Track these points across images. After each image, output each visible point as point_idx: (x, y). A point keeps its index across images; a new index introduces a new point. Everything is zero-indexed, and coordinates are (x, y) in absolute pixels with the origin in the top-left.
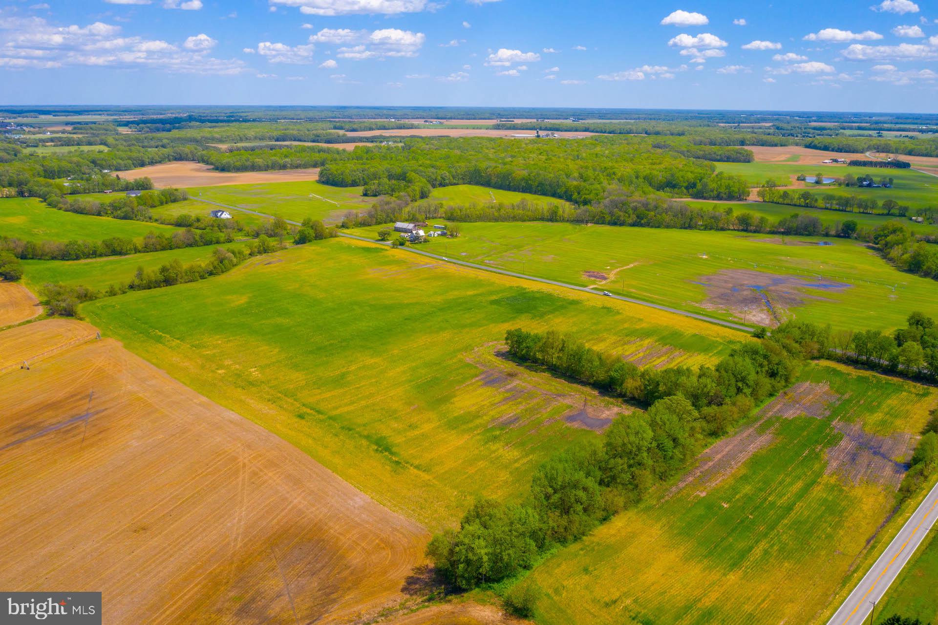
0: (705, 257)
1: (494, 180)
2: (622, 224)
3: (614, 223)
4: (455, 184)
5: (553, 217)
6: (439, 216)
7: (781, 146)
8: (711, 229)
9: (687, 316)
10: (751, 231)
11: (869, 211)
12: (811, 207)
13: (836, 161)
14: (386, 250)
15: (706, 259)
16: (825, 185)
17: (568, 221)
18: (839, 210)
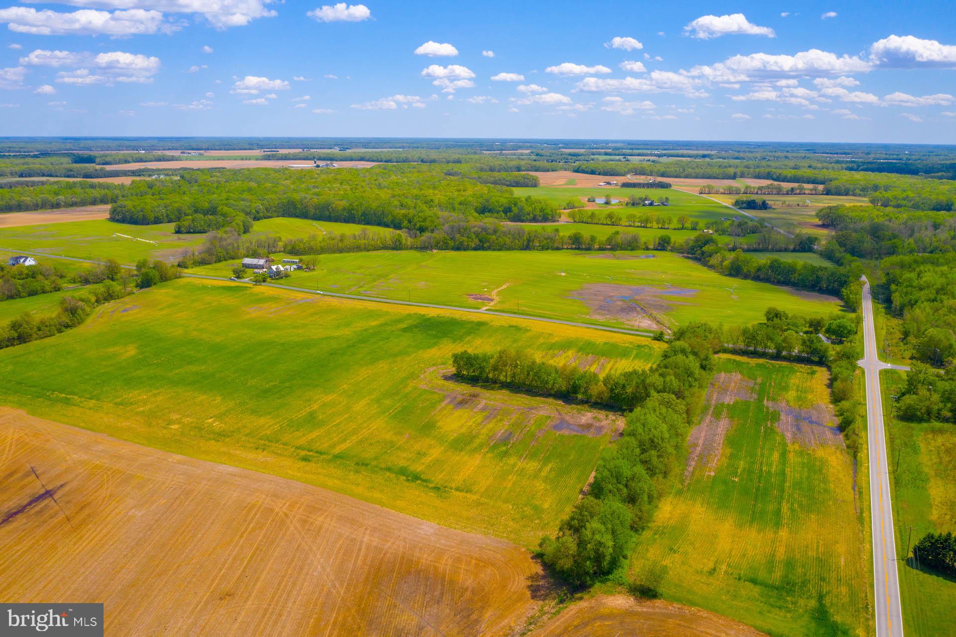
0: (563, 274)
1: (312, 211)
2: (466, 249)
3: (458, 248)
4: (269, 217)
5: (397, 246)
6: (278, 250)
7: (553, 171)
8: (547, 249)
9: (588, 328)
10: (582, 249)
11: (666, 226)
12: (617, 225)
13: (608, 183)
14: (250, 287)
15: (564, 276)
16: (614, 205)
17: (411, 248)
18: (641, 227)
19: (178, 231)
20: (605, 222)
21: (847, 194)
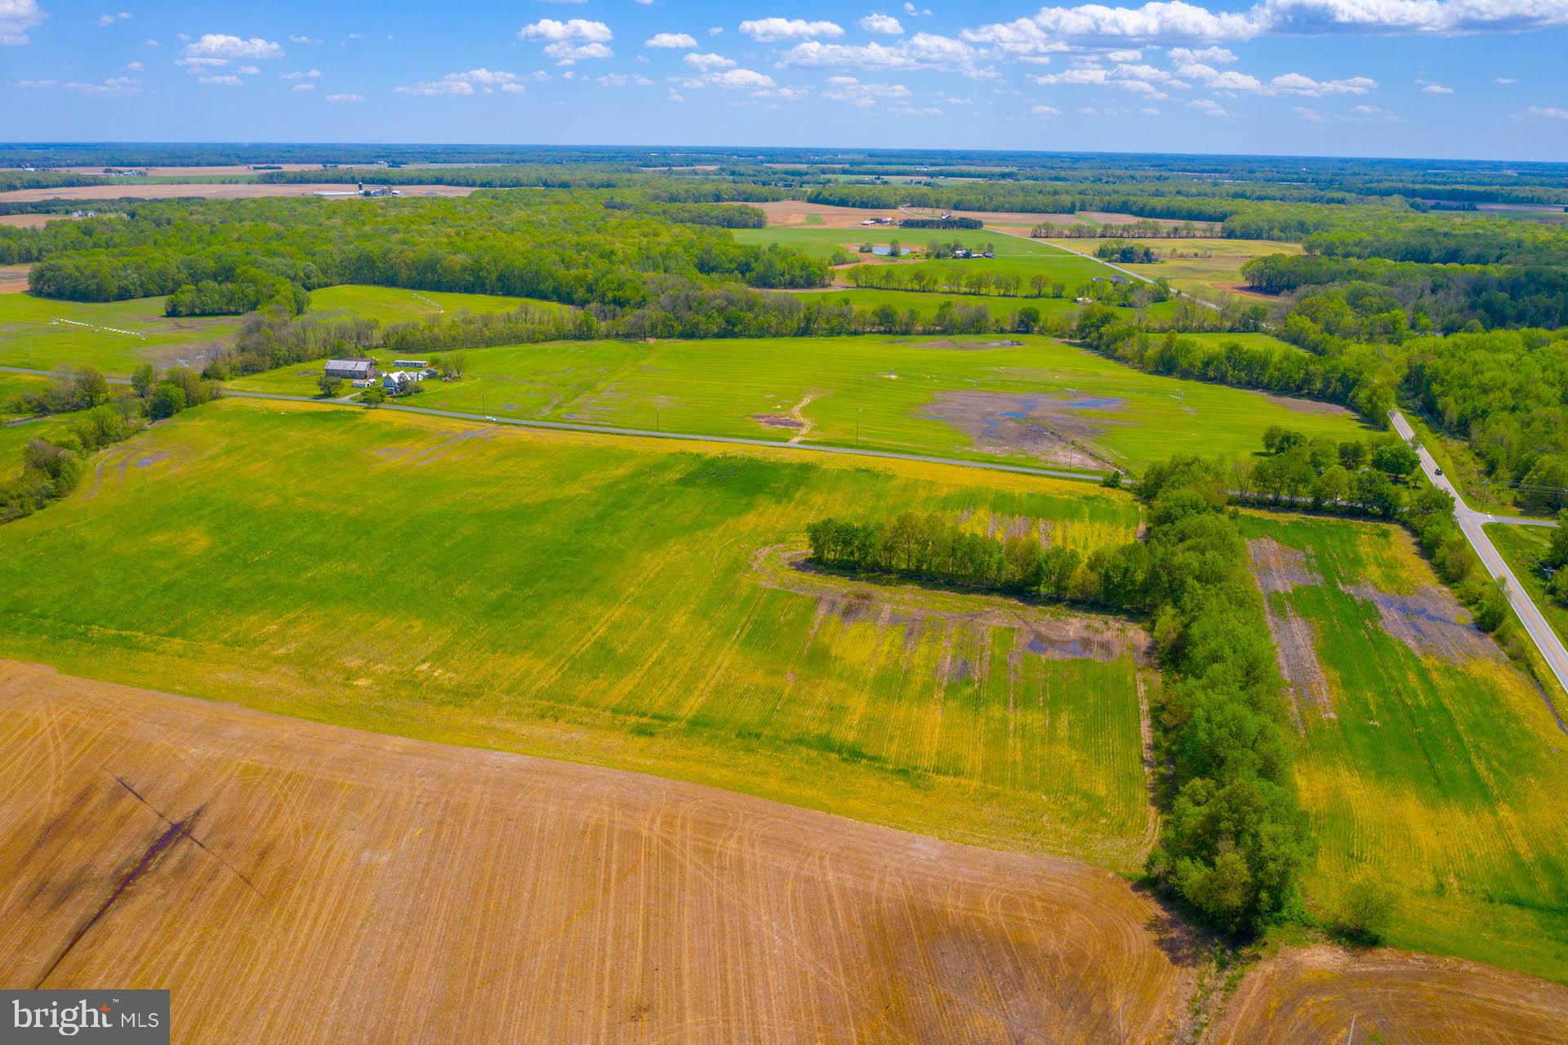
0: (893, 377)
1: (404, 274)
2: (704, 337)
3: (689, 335)
4: (327, 285)
5: (583, 334)
6: (375, 344)
7: (773, 200)
8: (839, 334)
9: (986, 469)
10: (896, 333)
11: (1012, 292)
12: (930, 291)
13: (878, 221)
14: (360, 413)
15: (896, 381)
16: (906, 257)
17: (607, 336)
18: (970, 294)
19: (173, 313)
20: (909, 287)
21: (1259, 237)
